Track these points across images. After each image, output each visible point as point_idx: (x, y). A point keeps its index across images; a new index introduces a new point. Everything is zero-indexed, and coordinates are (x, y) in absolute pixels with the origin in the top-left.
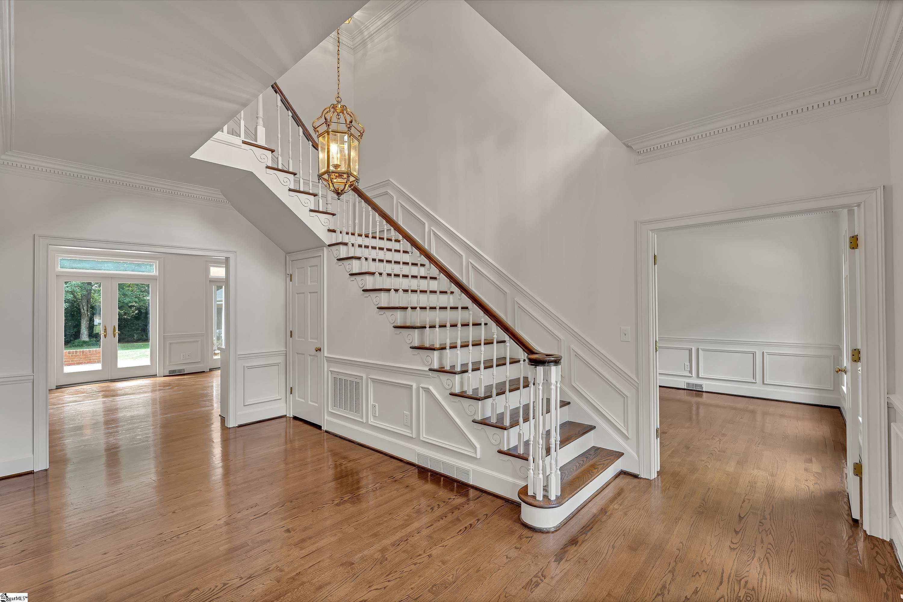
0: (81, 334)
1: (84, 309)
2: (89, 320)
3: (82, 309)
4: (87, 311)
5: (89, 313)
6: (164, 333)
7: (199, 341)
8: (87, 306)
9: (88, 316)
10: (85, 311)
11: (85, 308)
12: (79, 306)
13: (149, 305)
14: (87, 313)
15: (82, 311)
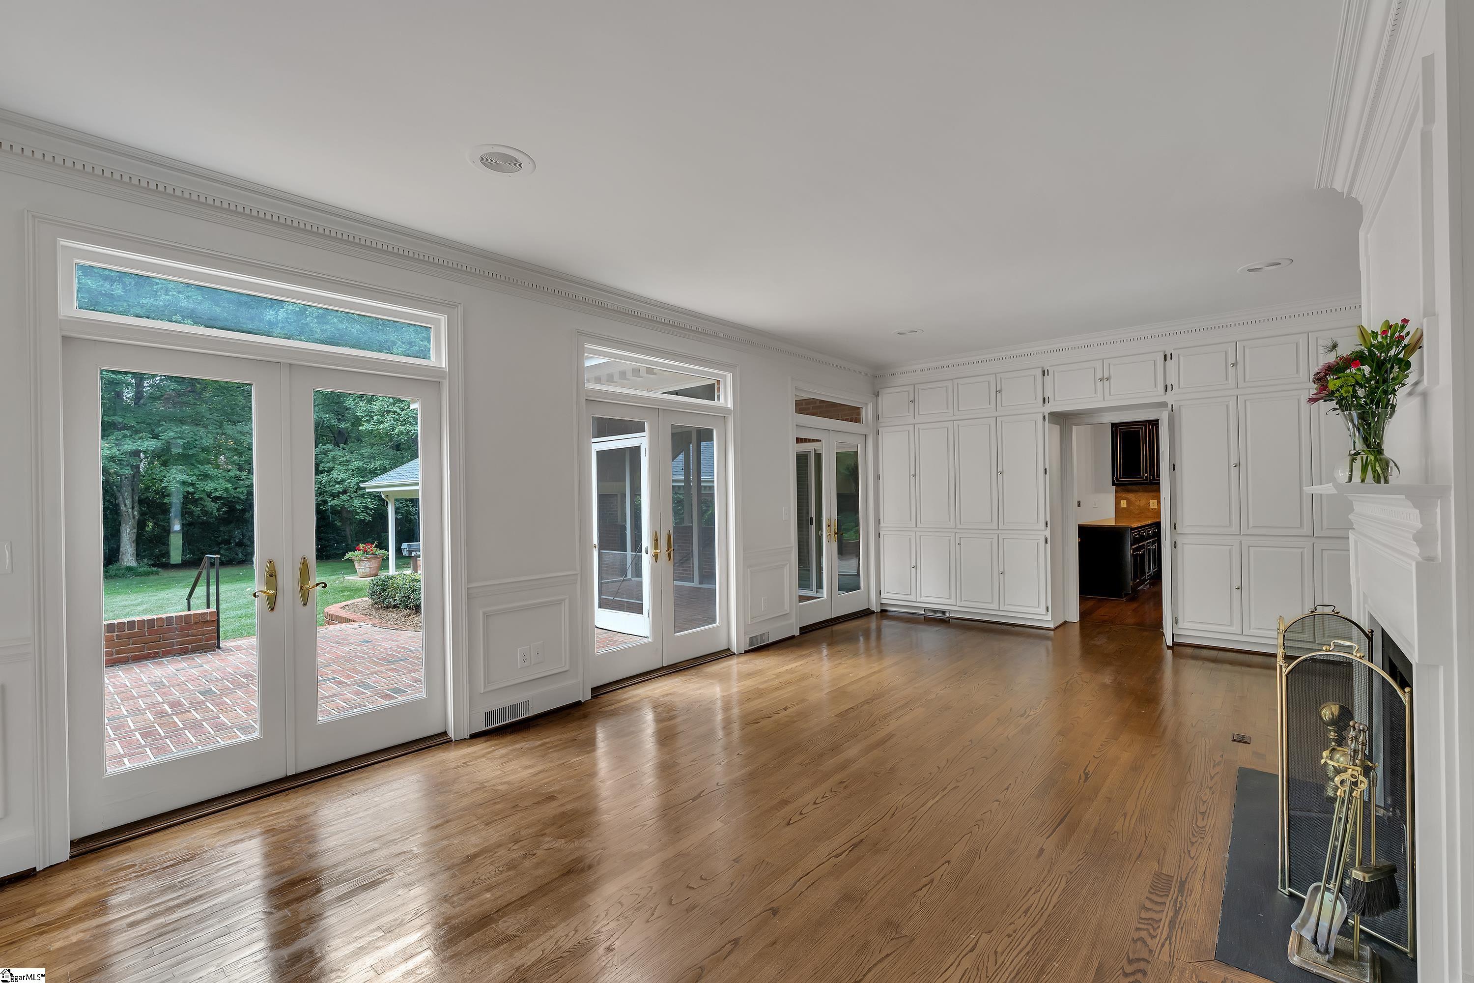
0: (121, 554)
1: (125, 505)
2: (136, 526)
3: (123, 506)
4: (133, 508)
5: (136, 513)
6: (469, 581)
7: (563, 600)
8: (133, 498)
9: (134, 517)
10: (128, 509)
11: (128, 502)
12: (116, 498)
13: (250, 494)
14: (133, 513)
15: (123, 508)
